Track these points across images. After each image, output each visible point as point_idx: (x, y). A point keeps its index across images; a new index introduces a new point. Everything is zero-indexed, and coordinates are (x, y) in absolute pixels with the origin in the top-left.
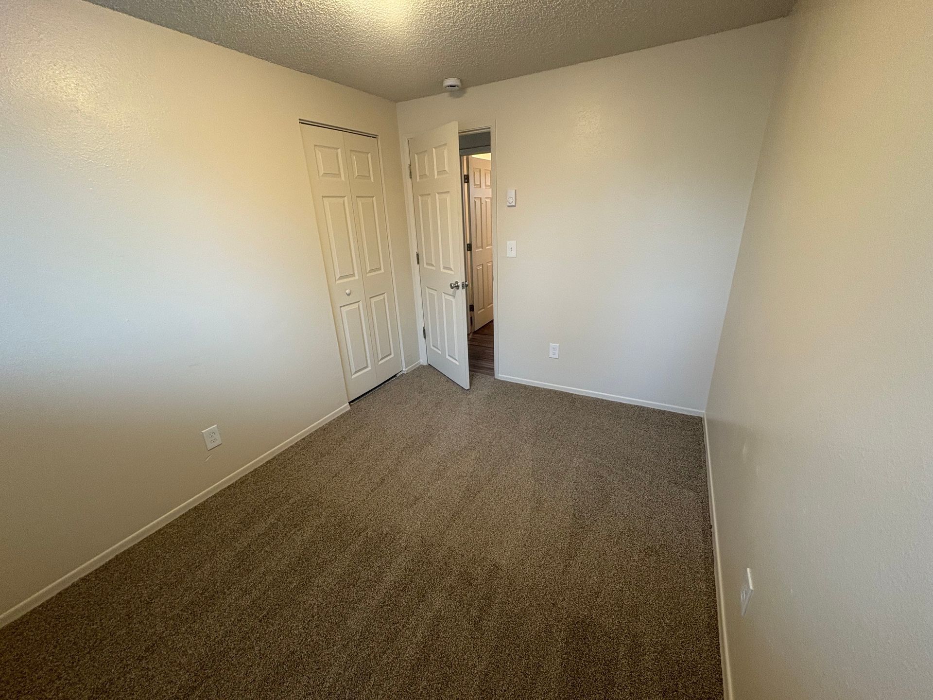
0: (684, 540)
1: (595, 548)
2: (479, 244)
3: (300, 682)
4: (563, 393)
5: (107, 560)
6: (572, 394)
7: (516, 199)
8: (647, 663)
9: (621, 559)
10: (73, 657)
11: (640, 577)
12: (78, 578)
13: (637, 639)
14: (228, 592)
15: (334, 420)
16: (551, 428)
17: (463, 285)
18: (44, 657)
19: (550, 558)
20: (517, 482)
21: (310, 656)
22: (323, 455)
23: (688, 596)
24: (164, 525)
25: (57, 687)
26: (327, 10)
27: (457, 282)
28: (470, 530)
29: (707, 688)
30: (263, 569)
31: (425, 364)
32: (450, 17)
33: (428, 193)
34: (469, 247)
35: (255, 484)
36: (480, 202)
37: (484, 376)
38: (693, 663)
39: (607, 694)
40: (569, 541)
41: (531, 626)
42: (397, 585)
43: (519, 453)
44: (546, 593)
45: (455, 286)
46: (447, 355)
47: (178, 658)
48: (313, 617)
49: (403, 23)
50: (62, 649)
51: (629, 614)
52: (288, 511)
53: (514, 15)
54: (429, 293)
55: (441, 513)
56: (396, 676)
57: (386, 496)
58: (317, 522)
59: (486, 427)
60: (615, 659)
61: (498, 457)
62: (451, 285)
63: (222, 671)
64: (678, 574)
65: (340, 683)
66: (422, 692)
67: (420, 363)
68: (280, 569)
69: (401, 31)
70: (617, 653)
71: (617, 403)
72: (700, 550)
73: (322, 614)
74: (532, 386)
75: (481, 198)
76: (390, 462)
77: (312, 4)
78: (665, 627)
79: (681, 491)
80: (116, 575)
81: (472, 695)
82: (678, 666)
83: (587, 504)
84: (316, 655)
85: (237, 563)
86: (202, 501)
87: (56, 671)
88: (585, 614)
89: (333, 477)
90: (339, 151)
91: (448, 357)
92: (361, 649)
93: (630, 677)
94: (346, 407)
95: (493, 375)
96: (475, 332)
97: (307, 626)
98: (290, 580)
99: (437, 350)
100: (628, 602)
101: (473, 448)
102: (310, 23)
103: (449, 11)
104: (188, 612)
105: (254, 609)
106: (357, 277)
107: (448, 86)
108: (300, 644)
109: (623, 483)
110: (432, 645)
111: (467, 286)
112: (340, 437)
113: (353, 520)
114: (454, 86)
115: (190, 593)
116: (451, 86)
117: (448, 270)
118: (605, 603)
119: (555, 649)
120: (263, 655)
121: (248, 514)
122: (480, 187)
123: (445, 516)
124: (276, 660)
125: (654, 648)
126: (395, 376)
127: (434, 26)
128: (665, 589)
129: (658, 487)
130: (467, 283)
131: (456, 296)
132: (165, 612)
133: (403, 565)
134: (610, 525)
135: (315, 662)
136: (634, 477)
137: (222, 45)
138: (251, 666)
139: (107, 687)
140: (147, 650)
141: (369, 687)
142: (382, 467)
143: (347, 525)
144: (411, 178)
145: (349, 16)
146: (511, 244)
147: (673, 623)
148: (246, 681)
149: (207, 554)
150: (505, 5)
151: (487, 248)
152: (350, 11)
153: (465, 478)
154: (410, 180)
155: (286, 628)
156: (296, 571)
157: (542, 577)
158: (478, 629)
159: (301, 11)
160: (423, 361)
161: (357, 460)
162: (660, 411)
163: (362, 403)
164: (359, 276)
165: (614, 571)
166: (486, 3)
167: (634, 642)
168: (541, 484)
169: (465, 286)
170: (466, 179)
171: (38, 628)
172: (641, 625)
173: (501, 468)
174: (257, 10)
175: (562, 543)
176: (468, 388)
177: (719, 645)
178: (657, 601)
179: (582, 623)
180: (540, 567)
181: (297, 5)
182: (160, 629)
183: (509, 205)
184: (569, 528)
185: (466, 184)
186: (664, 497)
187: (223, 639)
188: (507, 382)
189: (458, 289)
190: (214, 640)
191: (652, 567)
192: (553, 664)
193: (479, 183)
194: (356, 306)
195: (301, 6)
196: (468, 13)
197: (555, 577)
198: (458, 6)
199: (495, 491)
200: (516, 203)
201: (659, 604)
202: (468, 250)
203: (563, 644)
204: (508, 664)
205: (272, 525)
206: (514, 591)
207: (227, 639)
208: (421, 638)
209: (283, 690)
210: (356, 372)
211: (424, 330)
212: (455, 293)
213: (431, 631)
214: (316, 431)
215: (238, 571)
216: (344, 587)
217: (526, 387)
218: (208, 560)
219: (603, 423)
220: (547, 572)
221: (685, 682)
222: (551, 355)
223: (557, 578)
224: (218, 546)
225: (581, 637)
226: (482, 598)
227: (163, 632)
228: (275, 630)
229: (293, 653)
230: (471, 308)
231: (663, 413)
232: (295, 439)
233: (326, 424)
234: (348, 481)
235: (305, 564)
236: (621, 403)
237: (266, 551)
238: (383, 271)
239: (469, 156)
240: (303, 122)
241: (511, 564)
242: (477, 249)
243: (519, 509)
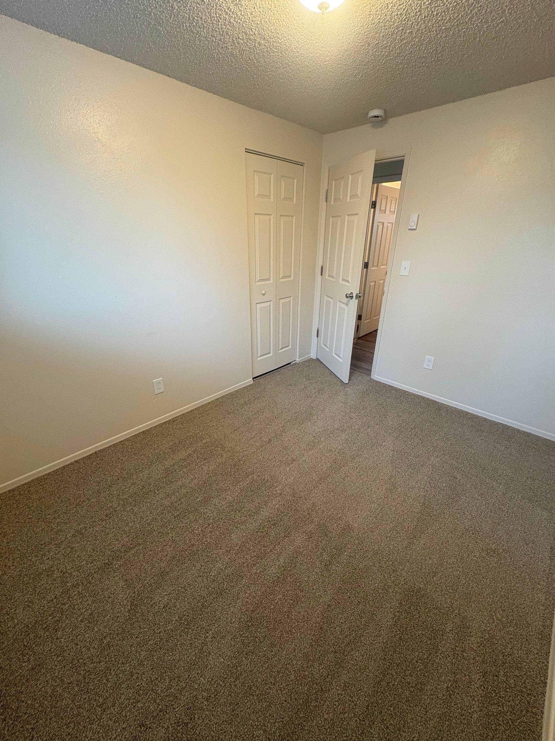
0: (530, 552)
1: (439, 536)
2: (375, 264)
3: (195, 566)
4: (430, 400)
5: (91, 453)
6: (438, 403)
7: (417, 223)
8: (472, 644)
9: (462, 551)
10: (67, 507)
11: (478, 571)
12: (74, 460)
13: (466, 621)
14: (157, 493)
15: (240, 389)
16: (414, 427)
17: (357, 296)
18: (53, 503)
19: (397, 533)
20: (377, 465)
21: (203, 551)
22: (229, 413)
23: (525, 601)
24: (124, 439)
25: (58, 523)
26: (279, 48)
27: (352, 293)
28: (332, 494)
29: (529, 685)
30: (180, 483)
31: (315, 358)
32: (387, 46)
33: (339, 215)
34: (366, 265)
35: (182, 424)
36: (382, 226)
37: (362, 374)
38: (519, 659)
39: (430, 656)
40: (416, 524)
41: (371, 581)
42: (270, 520)
43: (382, 442)
44: (388, 559)
45: (350, 296)
46: (334, 353)
47: (123, 526)
48: (209, 525)
49: (342, 55)
50: (62, 501)
51: (462, 598)
52: (202, 447)
53: (451, 39)
54: (327, 301)
55: (311, 475)
56: (261, 584)
57: (271, 453)
58: (219, 460)
59: (357, 416)
60: (442, 631)
61: (364, 442)
62: (346, 295)
63: (148, 543)
64: (518, 579)
65: (221, 576)
66: (278, 602)
67: (310, 356)
68: (191, 486)
69: (339, 64)
70: (445, 626)
71: (482, 418)
72: (545, 565)
73: (215, 525)
74: (403, 390)
75: (384, 223)
76: (277, 428)
77: (268, 43)
78: (496, 620)
79: (535, 508)
80: (94, 463)
81: (315, 617)
82: (503, 657)
83: (437, 497)
84: (208, 551)
85: (165, 475)
86: (148, 428)
87: (58, 512)
88: (421, 586)
89: (235, 431)
90: (272, 176)
91: (334, 355)
92: (238, 557)
93: (454, 650)
94: (250, 381)
95: (370, 375)
96: (359, 338)
97: (204, 530)
98: (197, 495)
99: (326, 348)
100: (463, 588)
101: (343, 431)
102: (265, 62)
103: (388, 39)
104: (132, 498)
105: (172, 508)
106: (271, 281)
107: (373, 117)
108: (198, 540)
109: (476, 488)
110: (290, 571)
111: (360, 297)
112: (243, 402)
113: (245, 465)
114: (378, 117)
115: (135, 487)
116: (375, 117)
117: (347, 282)
118: (441, 583)
119: (389, 606)
120: (174, 540)
121: (175, 444)
122: (385, 213)
123: (314, 478)
124: (182, 546)
125: (482, 634)
126: (289, 363)
127: (370, 57)
128: (501, 588)
129: (510, 499)
130: (360, 295)
131: (349, 305)
132: (119, 495)
133: (277, 506)
134: (456, 520)
135: (207, 556)
136: (488, 485)
137: (196, 87)
138: (166, 545)
139: (83, 531)
140: (107, 516)
141: (241, 586)
142: (271, 431)
143: (240, 467)
144: (326, 201)
145: (298, 52)
146: (405, 264)
147: (504, 619)
148: (162, 554)
149: (147, 464)
150: (443, 28)
151: (382, 267)
152: (299, 47)
153: (334, 452)
154: (326, 203)
155: (191, 527)
156: (201, 490)
157: (387, 546)
158: (328, 570)
159: (259, 50)
160: (313, 356)
161: (253, 421)
162: (525, 433)
163: (261, 380)
164: (273, 281)
165: (453, 559)
166: (425, 28)
167: (462, 622)
168: (398, 472)
169: (358, 297)
170: (374, 205)
171: (51, 485)
172: (472, 611)
173: (365, 451)
174: (225, 52)
175: (409, 524)
176: (347, 382)
177: (549, 652)
178: (491, 596)
179: (416, 593)
180: (387, 537)
181: (256, 45)
182: (115, 505)
183: (410, 228)
184: (418, 513)
185: (372, 210)
186: (515, 509)
187: (151, 522)
188: (381, 383)
189: (352, 299)
190: (145, 522)
191: (491, 566)
192: (386, 616)
193: (384, 209)
194: (268, 304)
195: (260, 45)
196: (405, 40)
197: (398, 550)
198: (396, 33)
199: (357, 468)
200: (417, 227)
201: (493, 599)
202: (364, 268)
203: (397, 604)
204: (348, 604)
205: (190, 455)
206: (361, 550)
207: (153, 523)
208: (283, 563)
209: (184, 568)
210: (261, 356)
211: (318, 330)
212: (348, 302)
213: (291, 560)
214: (227, 395)
215: (164, 480)
216: (232, 510)
217: (397, 390)
218: (148, 468)
219: (464, 432)
220: (392, 543)
221: (507, 672)
222: (425, 366)
223: (400, 551)
224: (154, 460)
225: (414, 603)
226: (334, 548)
227: (117, 507)
228: (184, 526)
229: (193, 545)
230: (359, 317)
231: (529, 435)
232: (211, 398)
233: (234, 391)
234: (245, 435)
235: (209, 487)
236: (485, 418)
237: (183, 472)
238: (292, 278)
239: (380, 184)
240: (248, 151)
241: (362, 529)
242: (372, 267)
243: (375, 487)
